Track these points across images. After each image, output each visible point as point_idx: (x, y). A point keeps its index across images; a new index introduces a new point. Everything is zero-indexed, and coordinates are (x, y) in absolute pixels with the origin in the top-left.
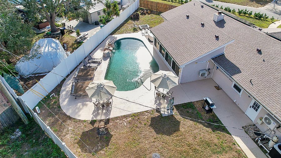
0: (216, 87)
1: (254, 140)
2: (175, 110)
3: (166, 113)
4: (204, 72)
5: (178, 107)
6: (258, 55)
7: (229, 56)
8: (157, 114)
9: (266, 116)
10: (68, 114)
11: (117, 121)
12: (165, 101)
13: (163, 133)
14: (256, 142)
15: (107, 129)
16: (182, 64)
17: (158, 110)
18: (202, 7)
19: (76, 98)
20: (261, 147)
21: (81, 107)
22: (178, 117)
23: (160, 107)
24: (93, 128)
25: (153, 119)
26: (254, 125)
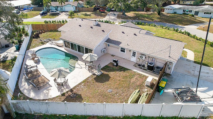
0: (112, 56)
1: (140, 68)
2: (102, 71)
3: (99, 74)
4: (104, 50)
5: (102, 69)
6: (124, 34)
7: (112, 38)
8: (95, 76)
9: (140, 55)
10: (42, 99)
11: (77, 88)
12: (94, 69)
13: (105, 81)
14: (141, 68)
15: (75, 94)
16: (93, 48)
17: (94, 74)
18: (82, 20)
19: (39, 89)
20: (144, 69)
21: (47, 92)
22: (105, 73)
23: (93, 73)
24: (66, 97)
25: (95, 79)
26: (137, 63)
